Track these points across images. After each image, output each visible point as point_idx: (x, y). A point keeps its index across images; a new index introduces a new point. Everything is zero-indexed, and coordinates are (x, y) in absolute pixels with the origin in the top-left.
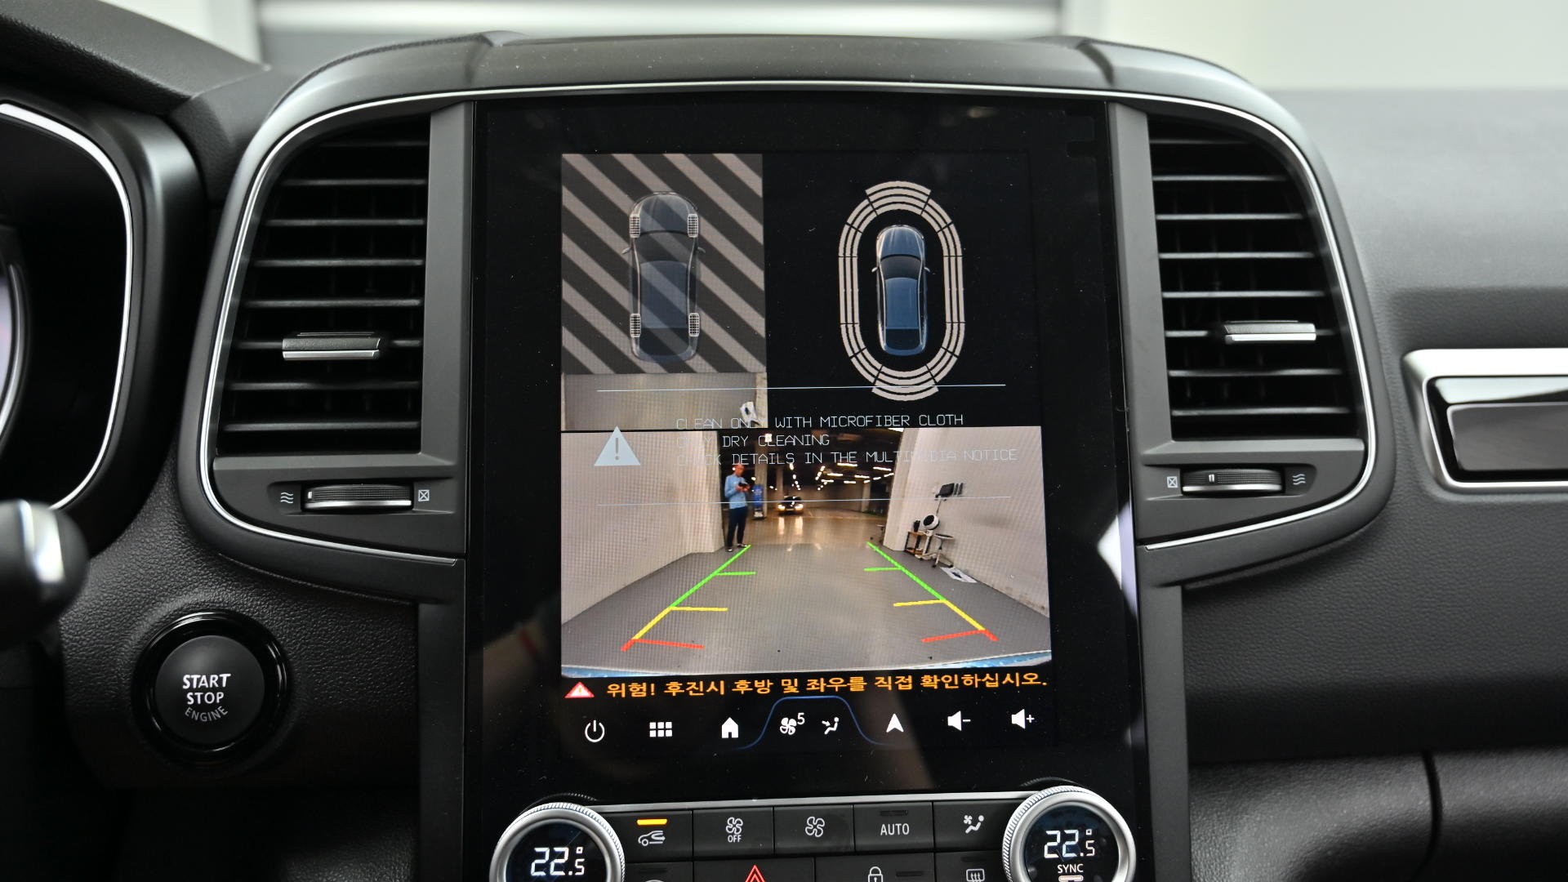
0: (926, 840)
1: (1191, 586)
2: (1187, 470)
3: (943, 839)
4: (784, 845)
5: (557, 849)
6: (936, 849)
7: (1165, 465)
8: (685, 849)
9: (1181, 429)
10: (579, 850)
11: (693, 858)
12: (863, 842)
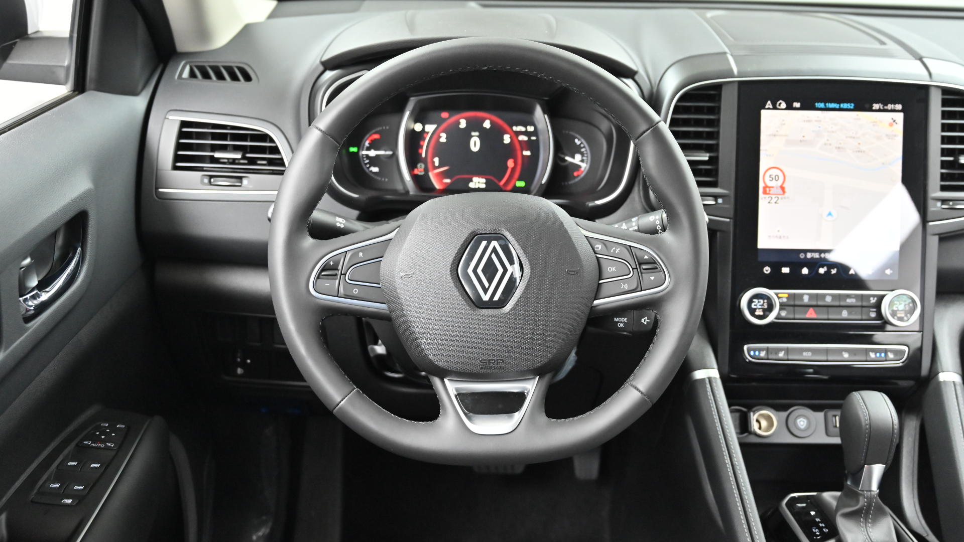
0: (859, 304)
1: (942, 236)
2: (944, 201)
3: (865, 304)
4: (820, 303)
5: (760, 300)
6: (862, 307)
7: (937, 199)
8: (792, 303)
9: (943, 188)
10: (766, 301)
11: (794, 306)
12: (842, 303)
